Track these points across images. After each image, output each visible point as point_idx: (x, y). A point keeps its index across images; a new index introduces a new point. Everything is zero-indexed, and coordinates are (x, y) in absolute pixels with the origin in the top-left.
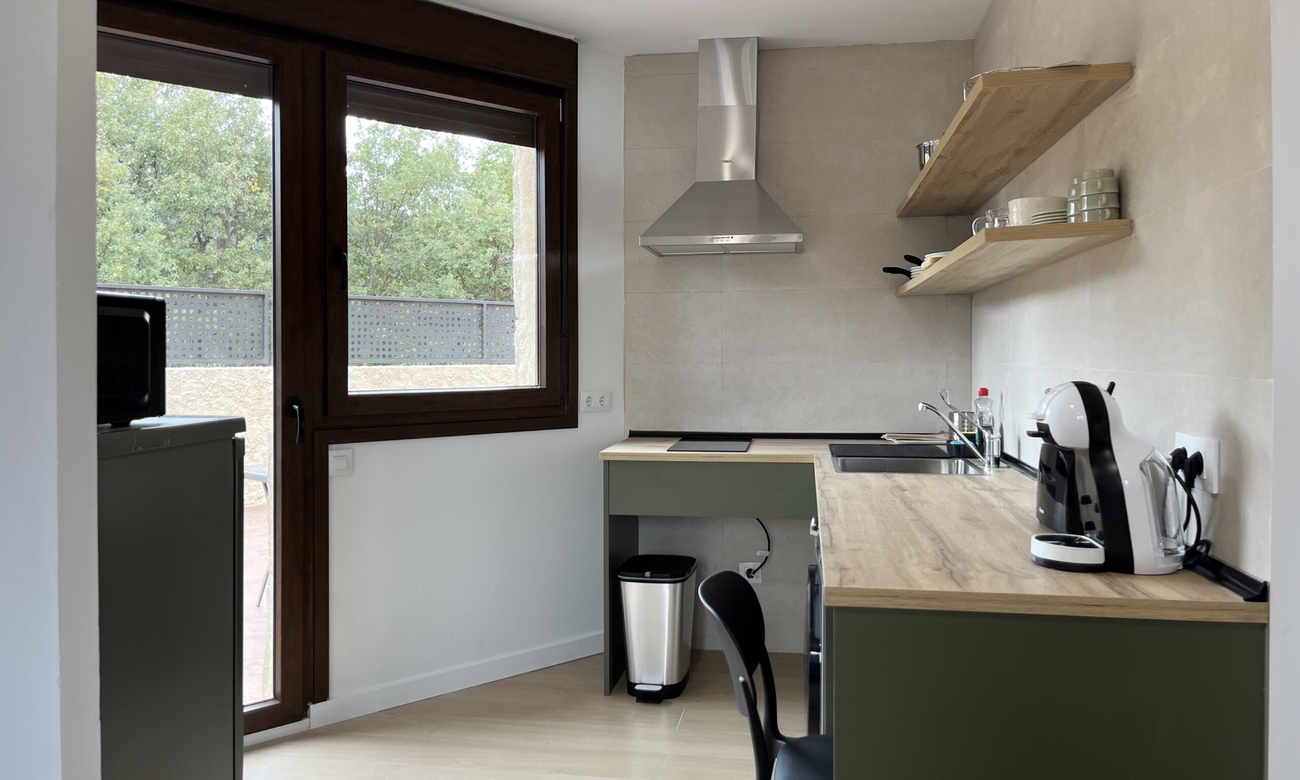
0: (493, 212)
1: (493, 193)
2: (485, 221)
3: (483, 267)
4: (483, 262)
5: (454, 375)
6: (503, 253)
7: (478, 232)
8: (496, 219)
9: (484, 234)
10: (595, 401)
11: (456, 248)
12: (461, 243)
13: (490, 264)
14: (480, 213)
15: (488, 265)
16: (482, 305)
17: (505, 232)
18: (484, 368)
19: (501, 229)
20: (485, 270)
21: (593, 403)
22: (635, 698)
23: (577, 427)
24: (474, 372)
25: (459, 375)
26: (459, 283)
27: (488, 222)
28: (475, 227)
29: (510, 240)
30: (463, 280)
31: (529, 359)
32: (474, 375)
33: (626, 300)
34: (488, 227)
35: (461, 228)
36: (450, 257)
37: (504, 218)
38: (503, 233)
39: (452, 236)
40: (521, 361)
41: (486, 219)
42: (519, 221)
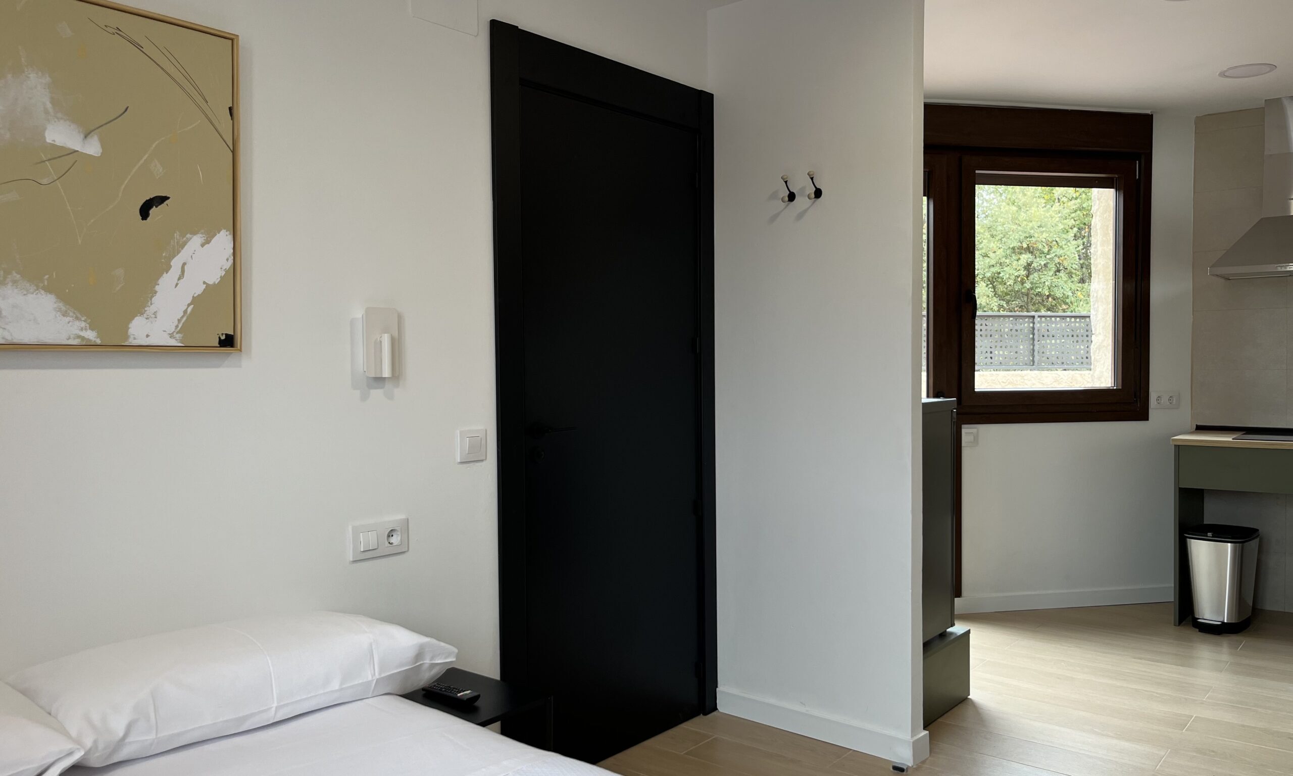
0: (1027, 218)
1: (1027, 199)
2: (1019, 228)
3: (1016, 274)
4: (1016, 269)
5: (1007, 380)
6: (1038, 259)
7: (1011, 239)
8: (1031, 224)
9: (1018, 241)
10: (1165, 400)
11: (989, 257)
12: (993, 251)
13: (1024, 271)
14: (1014, 220)
15: (1022, 271)
16: (1033, 317)
17: (1041, 237)
18: (1035, 374)
19: (1036, 235)
20: (1018, 277)
21: (1162, 401)
22: (1198, 630)
23: (1148, 420)
24: (1025, 378)
25: (1012, 381)
26: (991, 291)
27: (1022, 229)
28: (1007, 234)
29: (1045, 245)
30: (994, 287)
31: (1104, 366)
32: (1025, 381)
33: (1193, 317)
34: (1022, 234)
35: (992, 236)
36: (983, 266)
37: (1039, 224)
38: (1038, 239)
39: (984, 245)
40: (1097, 368)
41: (1020, 226)
42: (1097, 257)
